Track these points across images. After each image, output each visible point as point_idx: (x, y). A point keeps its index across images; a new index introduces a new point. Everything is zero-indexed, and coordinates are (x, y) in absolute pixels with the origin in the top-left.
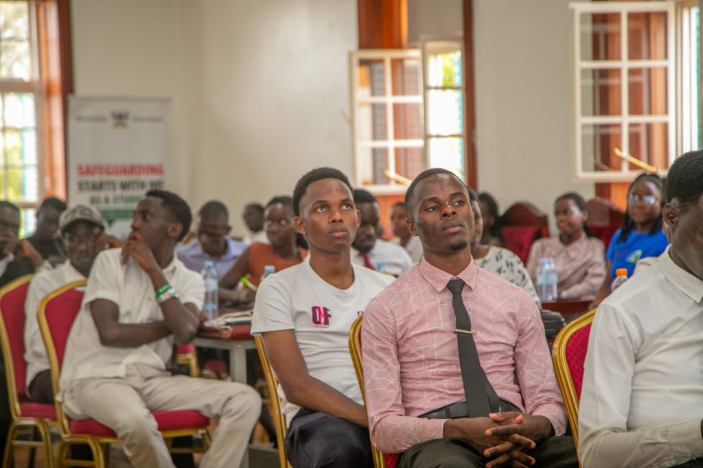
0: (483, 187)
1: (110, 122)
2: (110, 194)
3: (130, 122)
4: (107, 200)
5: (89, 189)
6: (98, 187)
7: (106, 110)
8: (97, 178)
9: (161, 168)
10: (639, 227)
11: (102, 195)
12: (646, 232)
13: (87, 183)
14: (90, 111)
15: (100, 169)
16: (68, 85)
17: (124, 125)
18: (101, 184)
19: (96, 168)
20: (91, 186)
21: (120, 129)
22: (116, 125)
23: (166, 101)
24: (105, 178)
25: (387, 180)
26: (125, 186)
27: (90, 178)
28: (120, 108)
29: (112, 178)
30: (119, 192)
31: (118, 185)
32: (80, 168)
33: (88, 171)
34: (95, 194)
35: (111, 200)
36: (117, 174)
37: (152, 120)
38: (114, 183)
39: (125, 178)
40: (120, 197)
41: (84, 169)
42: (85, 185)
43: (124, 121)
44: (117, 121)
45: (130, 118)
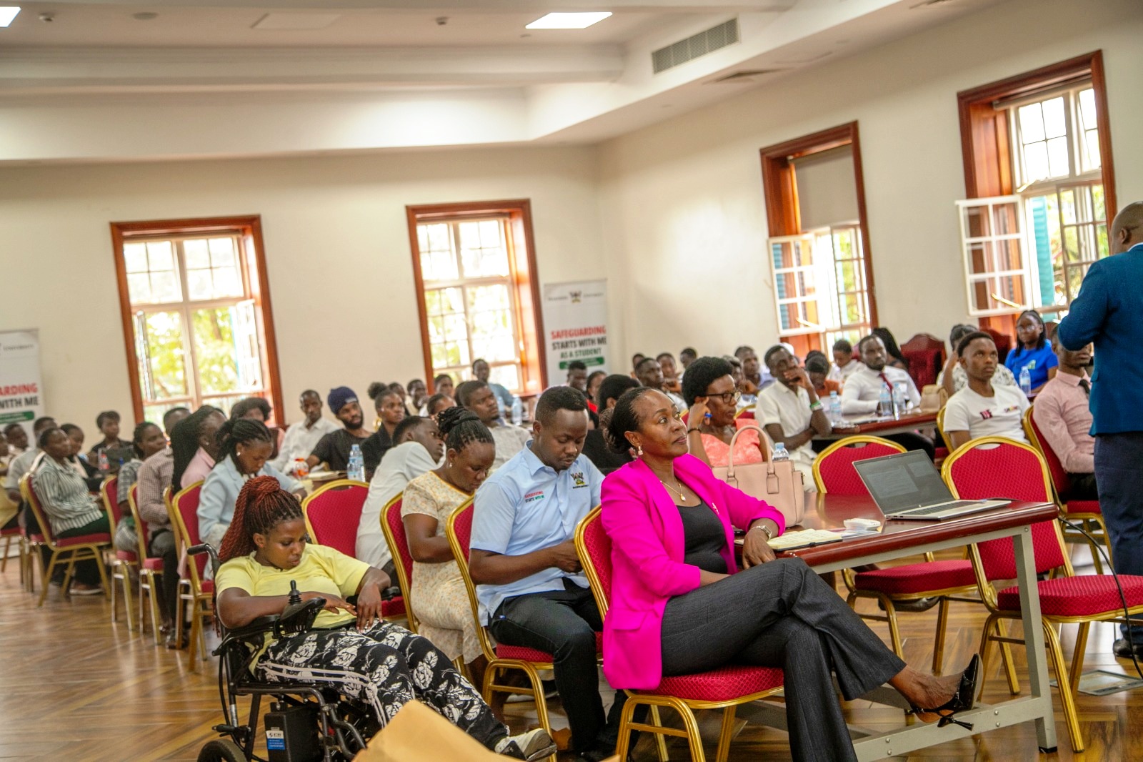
0: (881, 325)
1: (570, 299)
2: (573, 350)
3: (582, 298)
4: (571, 355)
5: (559, 348)
6: (565, 345)
7: (566, 291)
8: (564, 339)
9: (603, 327)
10: (1026, 345)
11: (568, 350)
12: (1034, 348)
13: (558, 343)
14: (556, 293)
15: (566, 332)
17: (579, 301)
18: (567, 343)
19: (562, 332)
20: (560, 345)
21: (576, 303)
22: (573, 301)
23: (603, 281)
24: (569, 339)
25: (797, 325)
26: (582, 343)
27: (559, 340)
28: (575, 289)
29: (574, 338)
30: (578, 348)
31: (577, 343)
32: (553, 333)
33: (558, 335)
34: (564, 350)
35: (574, 354)
36: (576, 335)
37: (596, 295)
38: (574, 342)
39: (582, 338)
40: (580, 351)
41: (555, 334)
42: (556, 345)
43: (578, 298)
44: (574, 298)
45: (582, 295)
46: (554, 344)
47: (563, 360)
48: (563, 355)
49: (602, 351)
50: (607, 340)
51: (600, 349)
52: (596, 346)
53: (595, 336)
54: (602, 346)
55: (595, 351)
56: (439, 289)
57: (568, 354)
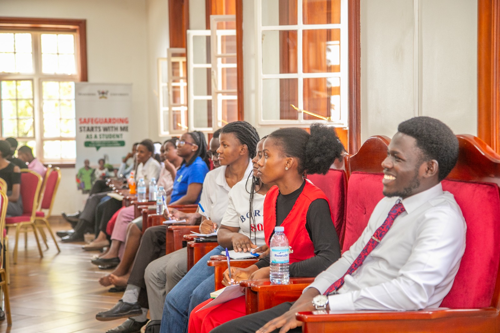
1: (98, 96)
2: (98, 133)
3: (109, 96)
4: (96, 137)
5: (84, 130)
6: (91, 129)
7: (95, 90)
8: (90, 125)
9: (126, 119)
11: (93, 133)
13: (84, 128)
14: (85, 90)
15: (92, 120)
16: (84, 77)
17: (106, 98)
19: (89, 119)
20: (86, 129)
21: (103, 99)
22: (101, 98)
23: (129, 85)
24: (94, 125)
26: (106, 129)
27: (86, 125)
29: (99, 125)
30: (102, 132)
31: (102, 129)
32: (81, 120)
34: (89, 133)
35: (98, 136)
36: (101, 123)
37: (121, 95)
38: (99, 128)
39: (106, 125)
40: (103, 135)
41: (83, 120)
42: (83, 129)
43: (105, 95)
44: (101, 95)
45: (109, 94)
46: (81, 128)
47: (88, 140)
48: (88, 137)
49: (123, 136)
50: (129, 129)
51: (121, 135)
52: (119, 132)
53: (119, 125)
54: (124, 133)
55: (118, 136)
56: (16, 80)
57: (93, 136)
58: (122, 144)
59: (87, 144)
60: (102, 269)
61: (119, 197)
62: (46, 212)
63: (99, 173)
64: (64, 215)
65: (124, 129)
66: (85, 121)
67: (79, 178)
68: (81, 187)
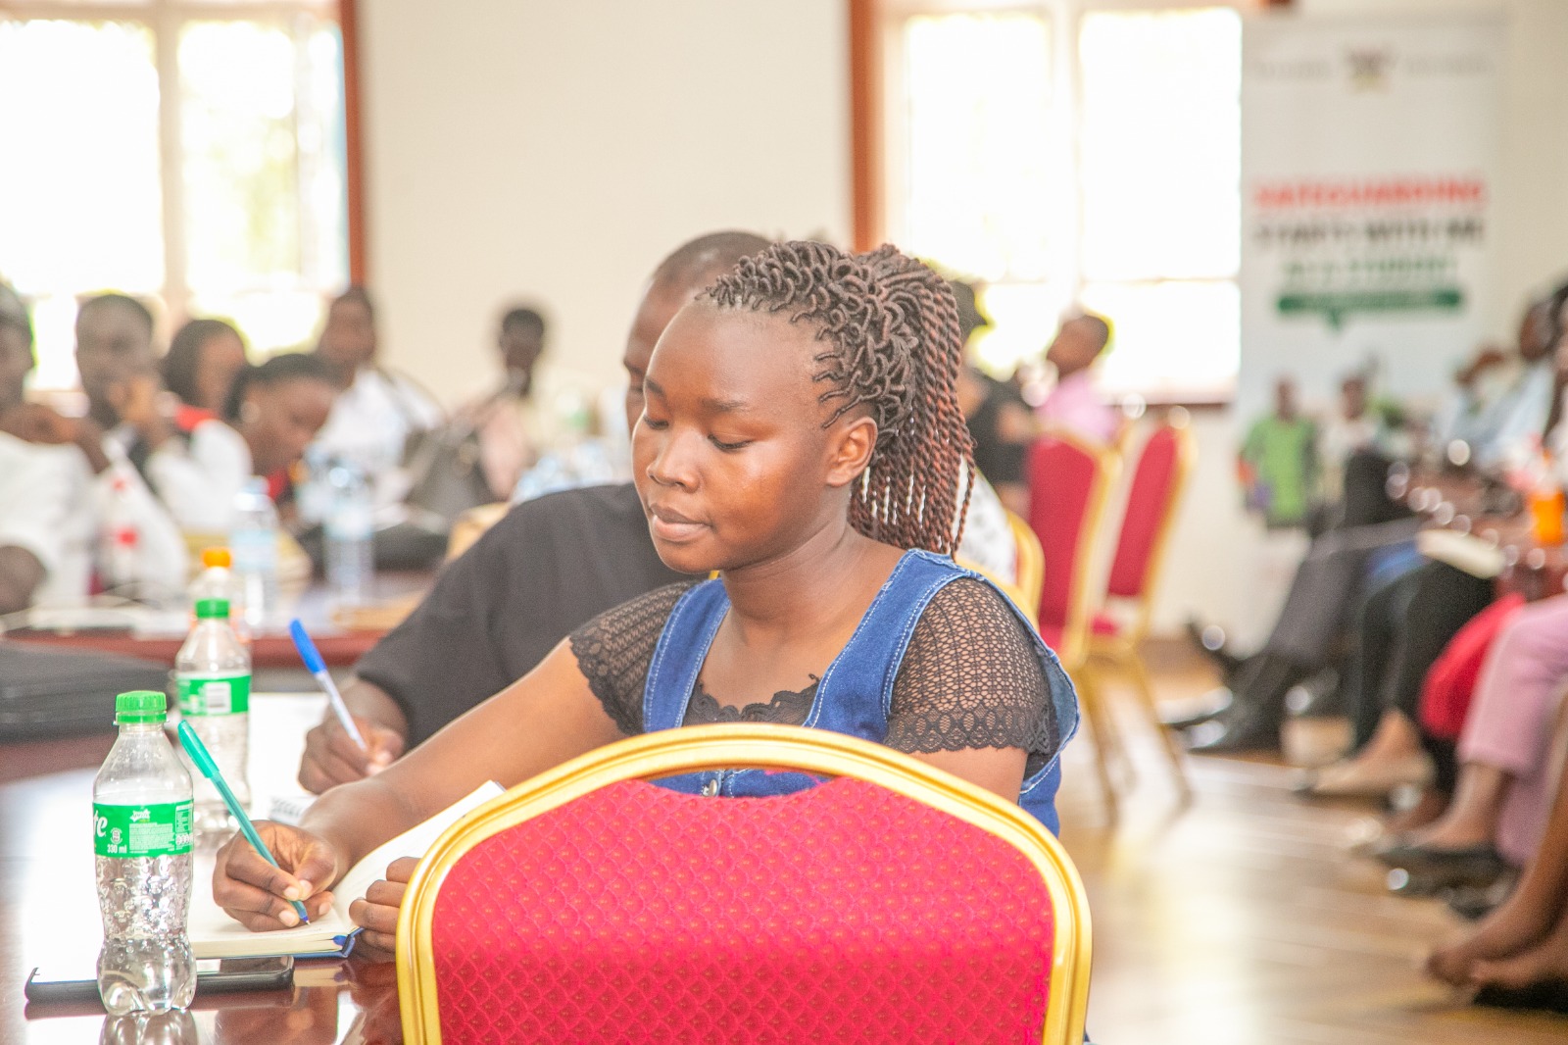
58: (1450, 299)
59: (1290, 304)
60: (1410, 892)
61: (1480, 556)
62: (1125, 614)
63: (1340, 440)
64: (1193, 634)
65: (1466, 230)
66: (1284, 196)
67: (1247, 460)
68: (1257, 501)
